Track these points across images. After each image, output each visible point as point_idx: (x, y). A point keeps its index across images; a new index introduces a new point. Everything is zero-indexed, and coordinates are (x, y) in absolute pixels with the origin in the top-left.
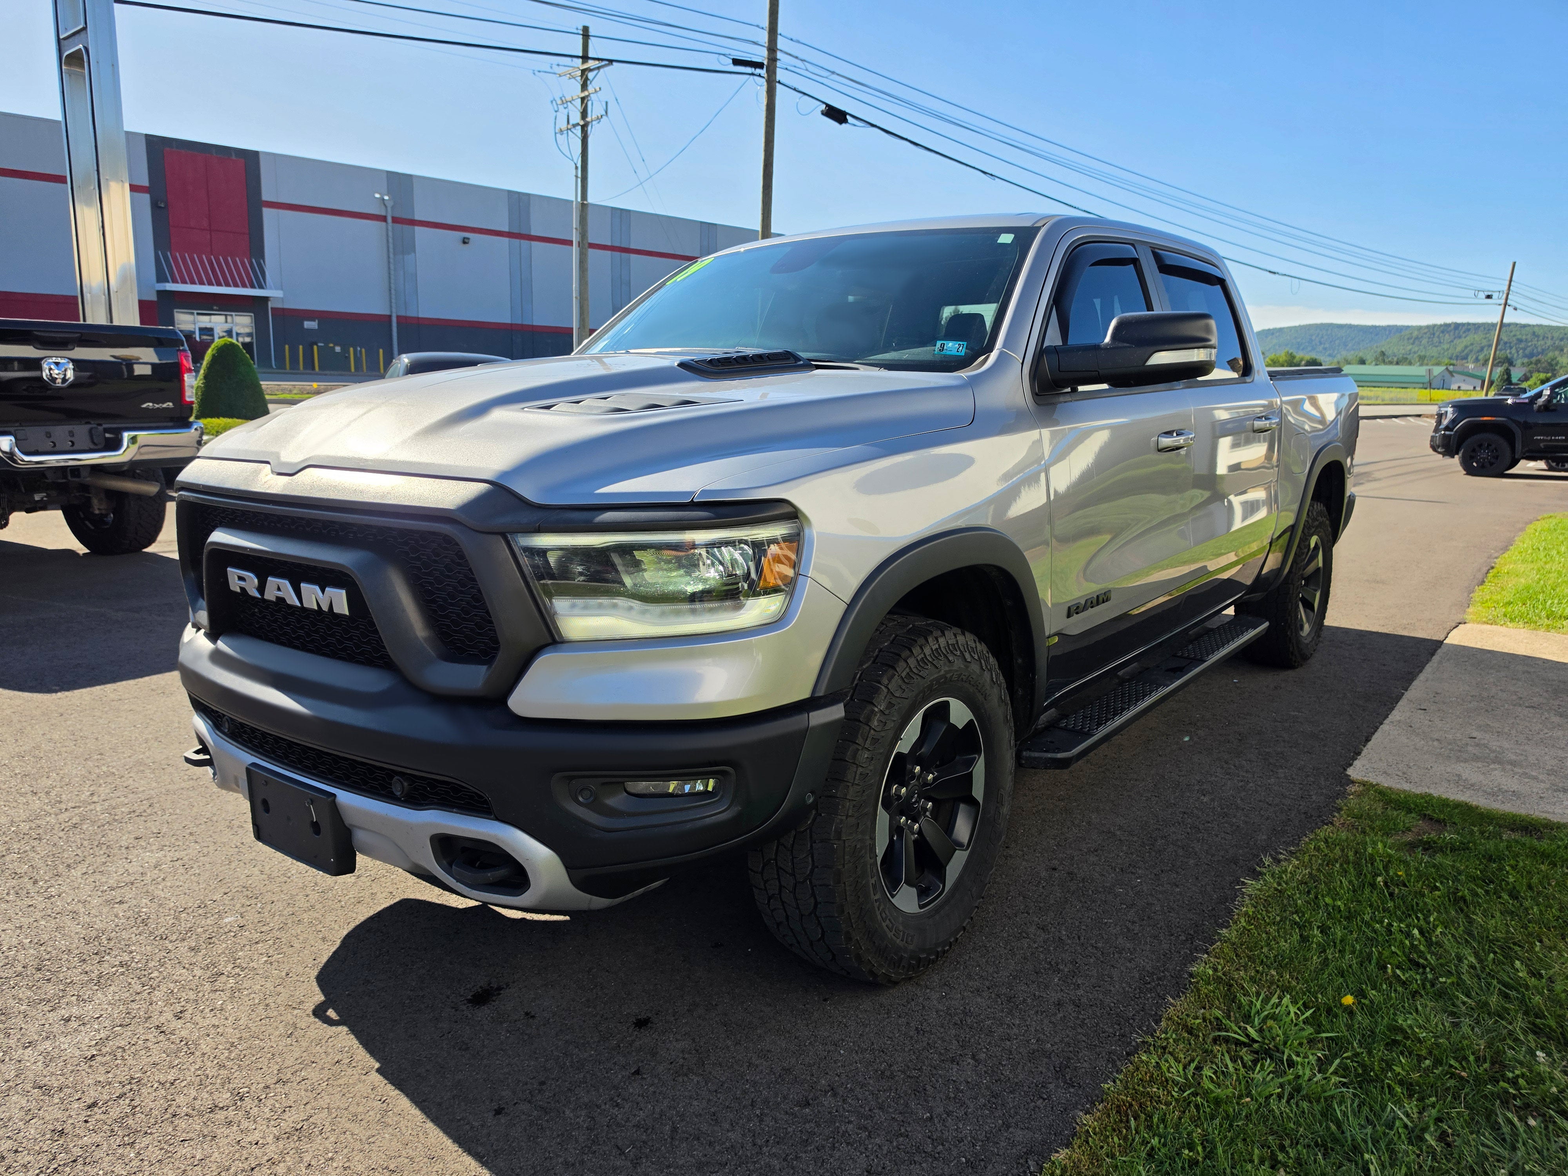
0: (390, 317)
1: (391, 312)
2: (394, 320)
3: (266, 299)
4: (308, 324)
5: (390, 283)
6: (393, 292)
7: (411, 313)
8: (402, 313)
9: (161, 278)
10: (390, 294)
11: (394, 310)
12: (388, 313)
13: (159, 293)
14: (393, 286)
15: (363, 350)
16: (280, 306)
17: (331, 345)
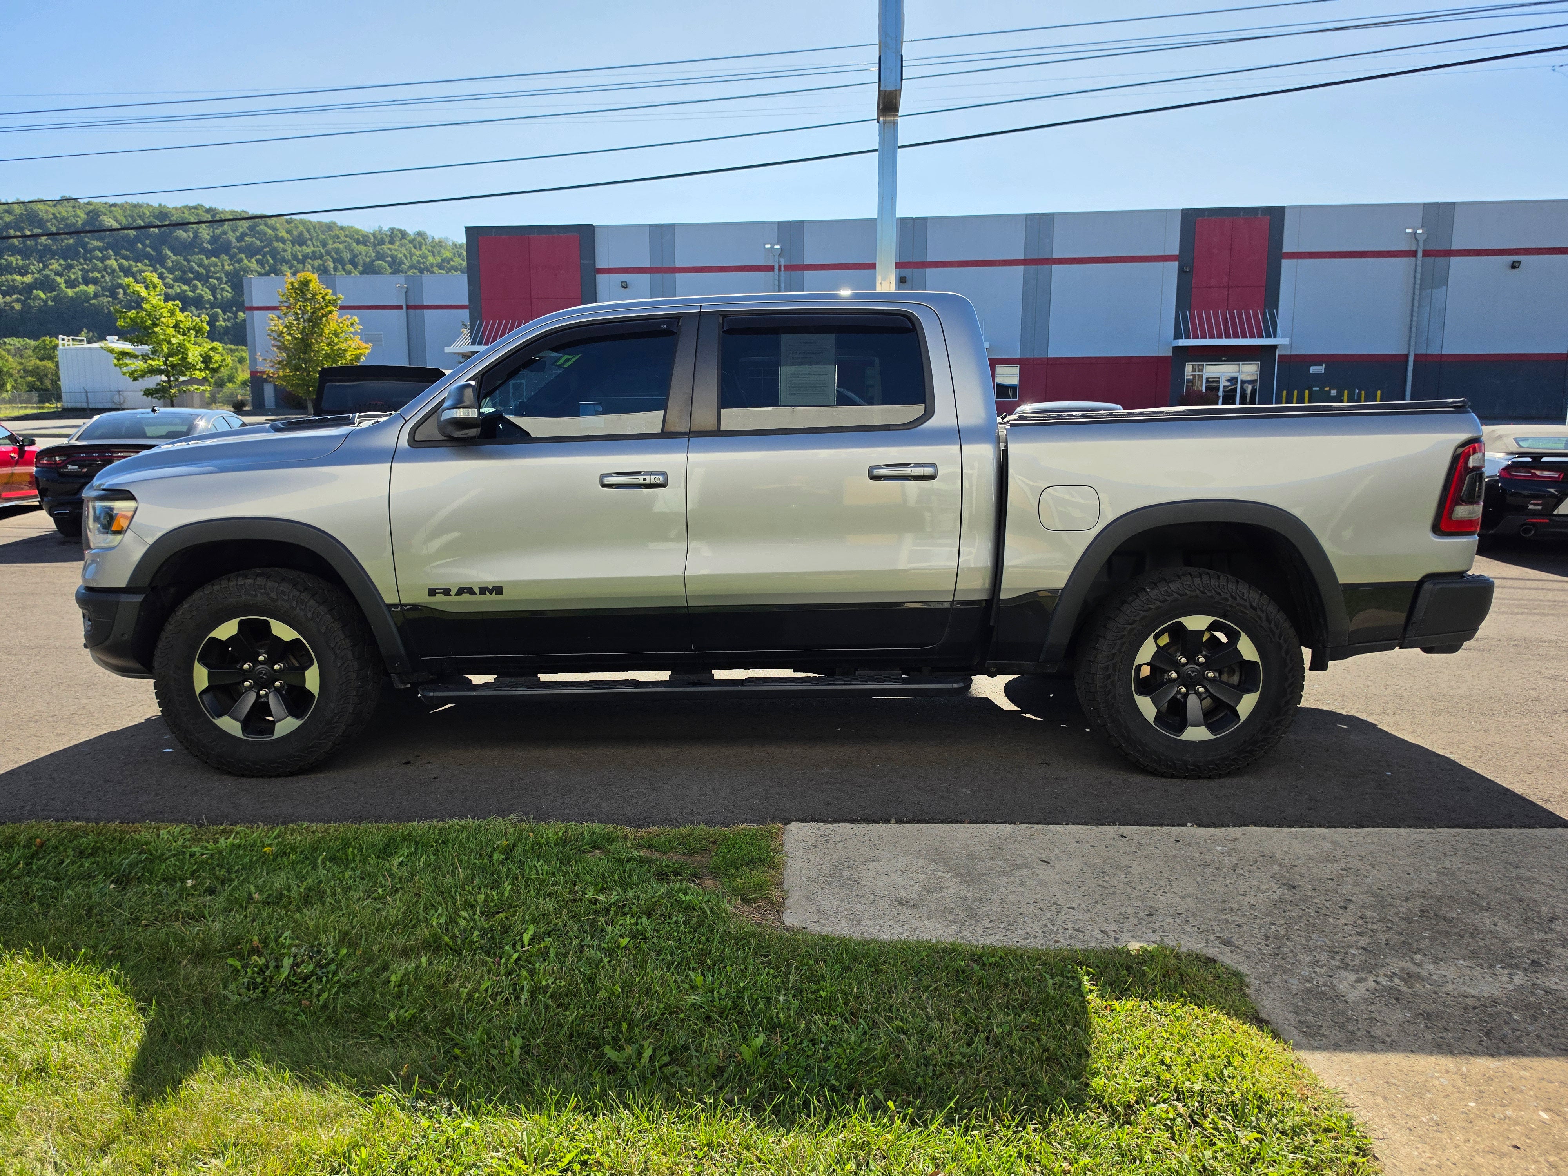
0: (1406, 356)
1: (1409, 350)
2: (1411, 359)
3: (1274, 347)
4: (1314, 369)
5: (1411, 320)
6: (1414, 329)
7: (1434, 350)
8: (1422, 351)
9: (1177, 336)
10: (1411, 332)
11: (1412, 349)
12: (1406, 352)
13: (1176, 349)
14: (1414, 324)
15: (1363, 392)
16: (1287, 352)
17: (1327, 389)
